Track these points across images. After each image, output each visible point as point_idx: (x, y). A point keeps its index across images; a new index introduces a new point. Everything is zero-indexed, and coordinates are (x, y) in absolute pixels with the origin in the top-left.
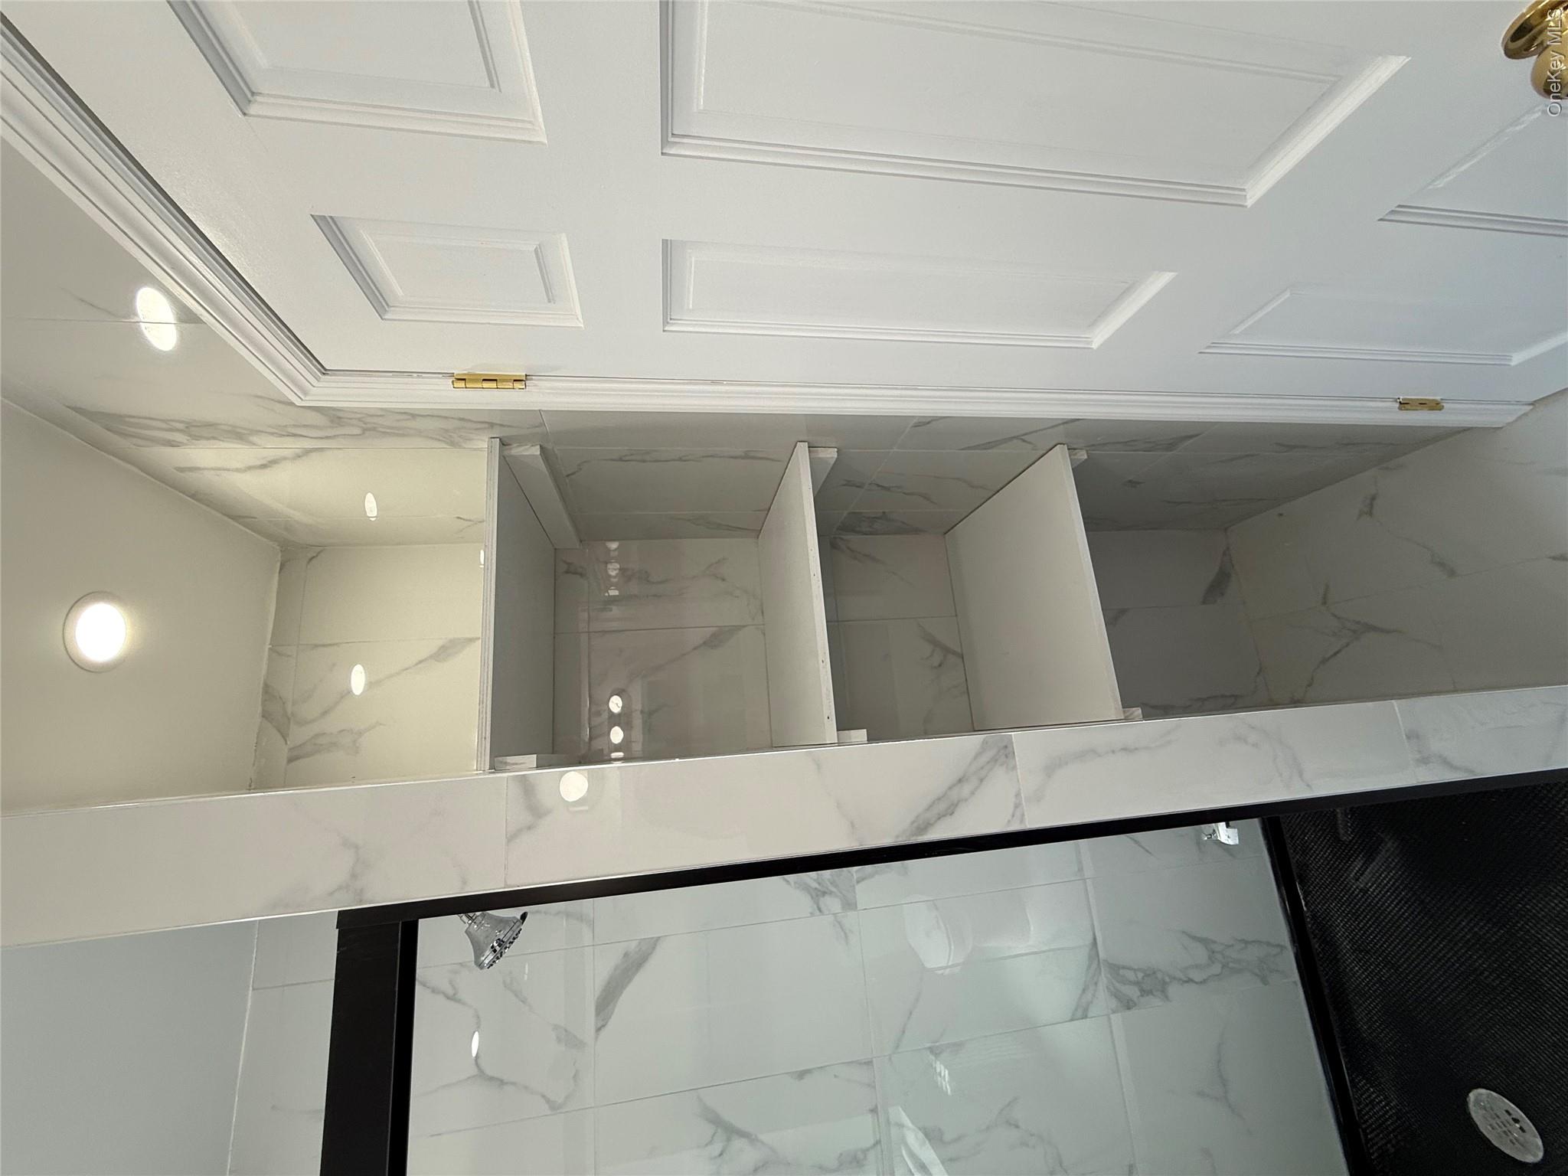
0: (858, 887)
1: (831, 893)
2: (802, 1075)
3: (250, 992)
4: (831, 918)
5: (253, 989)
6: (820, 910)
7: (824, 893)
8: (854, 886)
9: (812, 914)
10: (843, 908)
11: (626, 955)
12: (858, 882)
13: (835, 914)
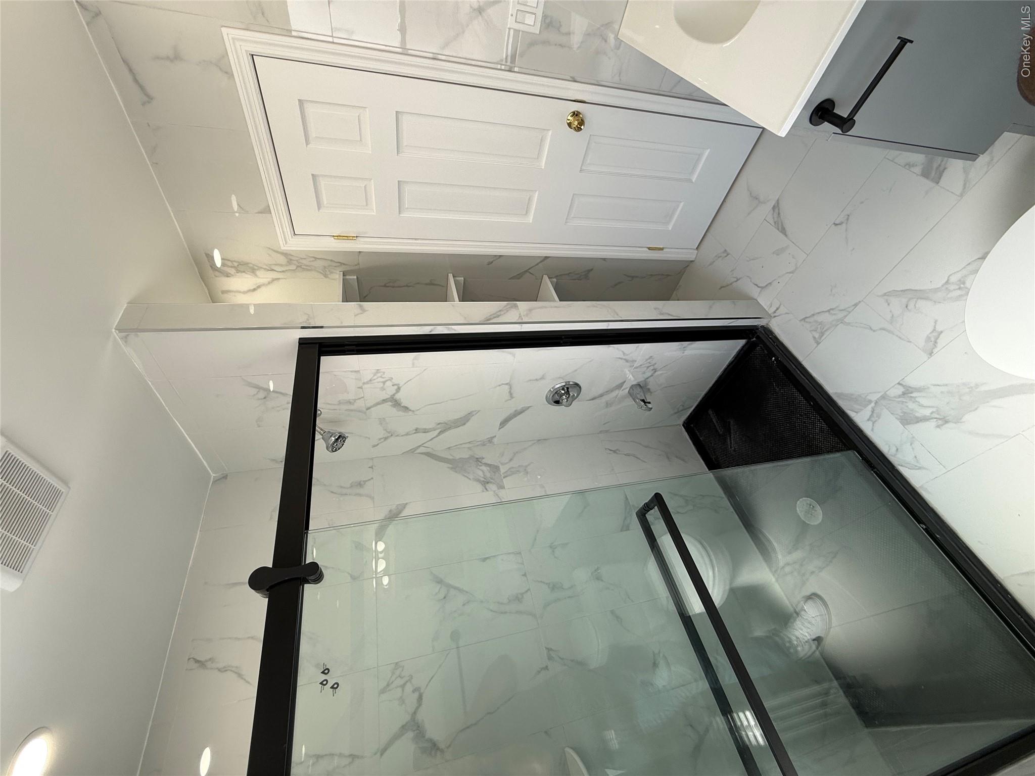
0: (504, 480)
1: (491, 482)
2: (485, 560)
3: (199, 532)
4: (492, 493)
5: (200, 531)
6: (486, 489)
7: (488, 483)
8: (502, 480)
9: (483, 491)
10: (498, 489)
11: (390, 511)
12: (504, 478)
13: (494, 491)
